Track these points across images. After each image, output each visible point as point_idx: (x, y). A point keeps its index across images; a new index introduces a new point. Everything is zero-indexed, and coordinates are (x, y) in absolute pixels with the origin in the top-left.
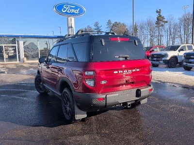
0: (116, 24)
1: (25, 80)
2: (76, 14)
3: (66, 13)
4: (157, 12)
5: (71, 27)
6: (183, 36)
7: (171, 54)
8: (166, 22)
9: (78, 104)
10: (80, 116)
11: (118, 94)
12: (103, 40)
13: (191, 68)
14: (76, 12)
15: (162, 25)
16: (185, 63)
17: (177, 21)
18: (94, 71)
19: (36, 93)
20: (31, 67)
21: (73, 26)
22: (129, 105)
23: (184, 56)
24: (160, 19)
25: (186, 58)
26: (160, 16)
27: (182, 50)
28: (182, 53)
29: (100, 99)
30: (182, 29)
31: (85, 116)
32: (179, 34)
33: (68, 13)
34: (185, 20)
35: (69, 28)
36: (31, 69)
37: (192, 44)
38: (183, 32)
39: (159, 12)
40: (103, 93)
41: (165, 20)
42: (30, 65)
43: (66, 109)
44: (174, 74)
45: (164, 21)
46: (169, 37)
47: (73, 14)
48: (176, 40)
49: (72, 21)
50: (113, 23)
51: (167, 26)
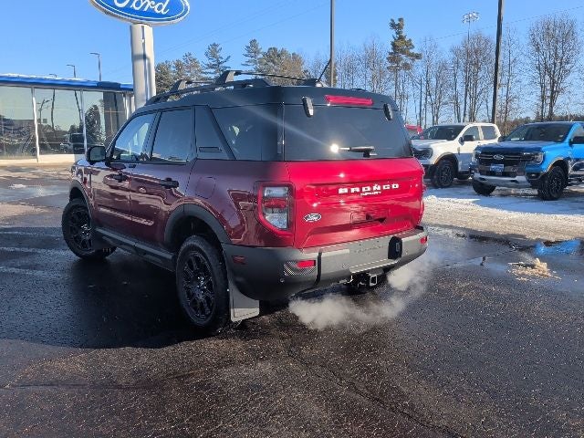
0: (273, 55)
1: (14, 218)
2: (160, 15)
3: (127, 9)
4: (393, 25)
5: (144, 57)
6: (461, 99)
7: (441, 148)
8: (418, 57)
9: (240, 279)
10: (243, 311)
11: (348, 251)
12: (309, 102)
13: (492, 188)
14: (160, 8)
15: (407, 66)
16: (477, 175)
17: (448, 57)
18: (288, 186)
19: (67, 256)
20: (18, 180)
21: (150, 53)
22: (373, 280)
23: (477, 156)
24: (400, 47)
25: (481, 162)
26: (401, 38)
27: (468, 138)
28: (469, 147)
29: (304, 263)
30: (460, 80)
31: (255, 311)
32: (450, 92)
33: (133, 11)
34: (469, 55)
35: (135, 58)
36: (17, 186)
37: (493, 122)
38: (460, 88)
39: (397, 26)
40: (311, 246)
41: (415, 51)
42: (12, 174)
43: (191, 296)
44: (451, 204)
45: (412, 55)
46: (423, 101)
47: (151, 13)
48: (442, 109)
49: (147, 36)
50: (265, 50)
51: (419, 68)
